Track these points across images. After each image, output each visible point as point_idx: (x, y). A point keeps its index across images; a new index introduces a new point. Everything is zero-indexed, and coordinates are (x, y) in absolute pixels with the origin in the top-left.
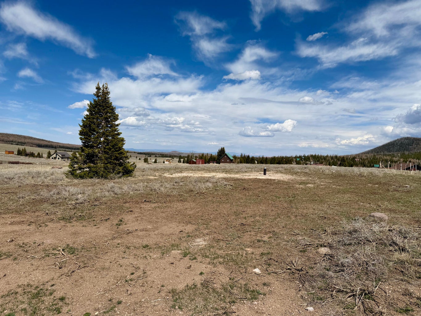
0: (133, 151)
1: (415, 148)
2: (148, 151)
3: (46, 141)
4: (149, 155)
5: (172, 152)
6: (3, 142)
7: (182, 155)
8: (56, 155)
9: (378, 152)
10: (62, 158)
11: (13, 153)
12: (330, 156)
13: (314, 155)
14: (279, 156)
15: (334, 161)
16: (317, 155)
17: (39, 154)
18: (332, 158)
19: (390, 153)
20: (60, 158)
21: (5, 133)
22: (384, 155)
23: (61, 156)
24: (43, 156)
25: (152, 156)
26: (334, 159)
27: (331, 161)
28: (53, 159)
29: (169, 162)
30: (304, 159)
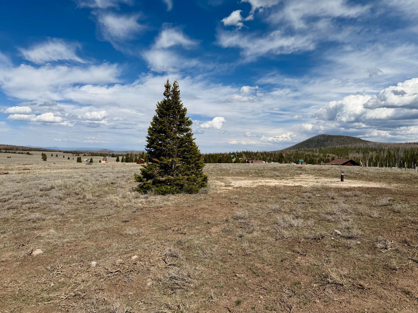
0: (58, 149)
1: (329, 144)
2: (74, 150)
4: (76, 153)
5: (102, 150)
7: (115, 154)
9: (299, 148)
12: (260, 153)
13: (246, 151)
14: (215, 153)
15: (264, 156)
16: (248, 151)
18: (262, 154)
19: (310, 149)
22: (305, 151)
25: (80, 155)
26: (264, 155)
27: (261, 157)
29: (106, 161)
30: (237, 155)
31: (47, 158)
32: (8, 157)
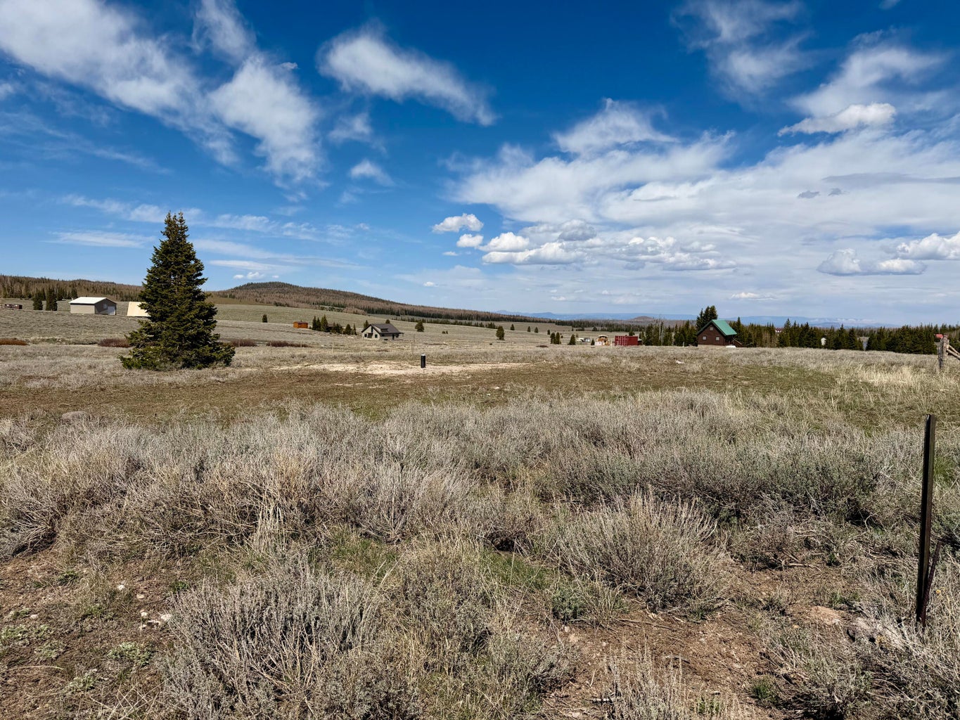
3: (383, 301)
4: (579, 326)
5: (636, 319)
6: (309, 305)
8: (372, 328)
10: (382, 335)
11: (306, 325)
17: (348, 327)
20: (379, 335)
21: (313, 287)
23: (379, 330)
24: (356, 331)
28: (366, 338)
29: (605, 341)
31: (505, 335)
32: (444, 333)
